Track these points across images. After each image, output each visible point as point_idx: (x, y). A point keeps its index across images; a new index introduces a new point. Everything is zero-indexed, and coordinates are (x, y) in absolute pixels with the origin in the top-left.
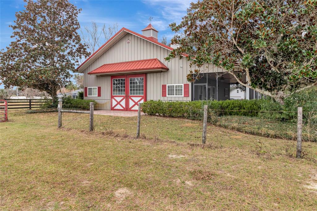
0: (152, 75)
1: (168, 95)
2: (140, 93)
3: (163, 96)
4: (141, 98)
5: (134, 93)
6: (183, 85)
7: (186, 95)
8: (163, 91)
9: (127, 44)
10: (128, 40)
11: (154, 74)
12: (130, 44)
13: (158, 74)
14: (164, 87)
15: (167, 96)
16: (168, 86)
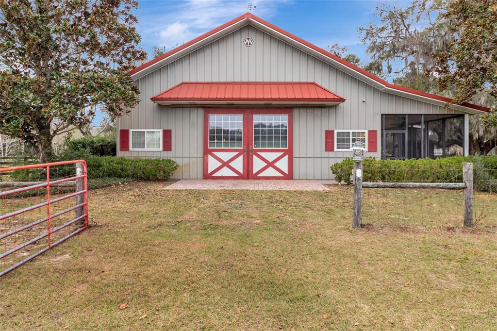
0: (303, 111)
1: (338, 148)
2: (277, 145)
3: (326, 151)
4: (281, 153)
5: (263, 145)
6: (366, 131)
7: (372, 148)
8: (327, 140)
9: (245, 48)
10: (248, 39)
11: (308, 109)
12: (252, 48)
13: (317, 112)
14: (329, 134)
15: (336, 149)
16: (338, 133)
